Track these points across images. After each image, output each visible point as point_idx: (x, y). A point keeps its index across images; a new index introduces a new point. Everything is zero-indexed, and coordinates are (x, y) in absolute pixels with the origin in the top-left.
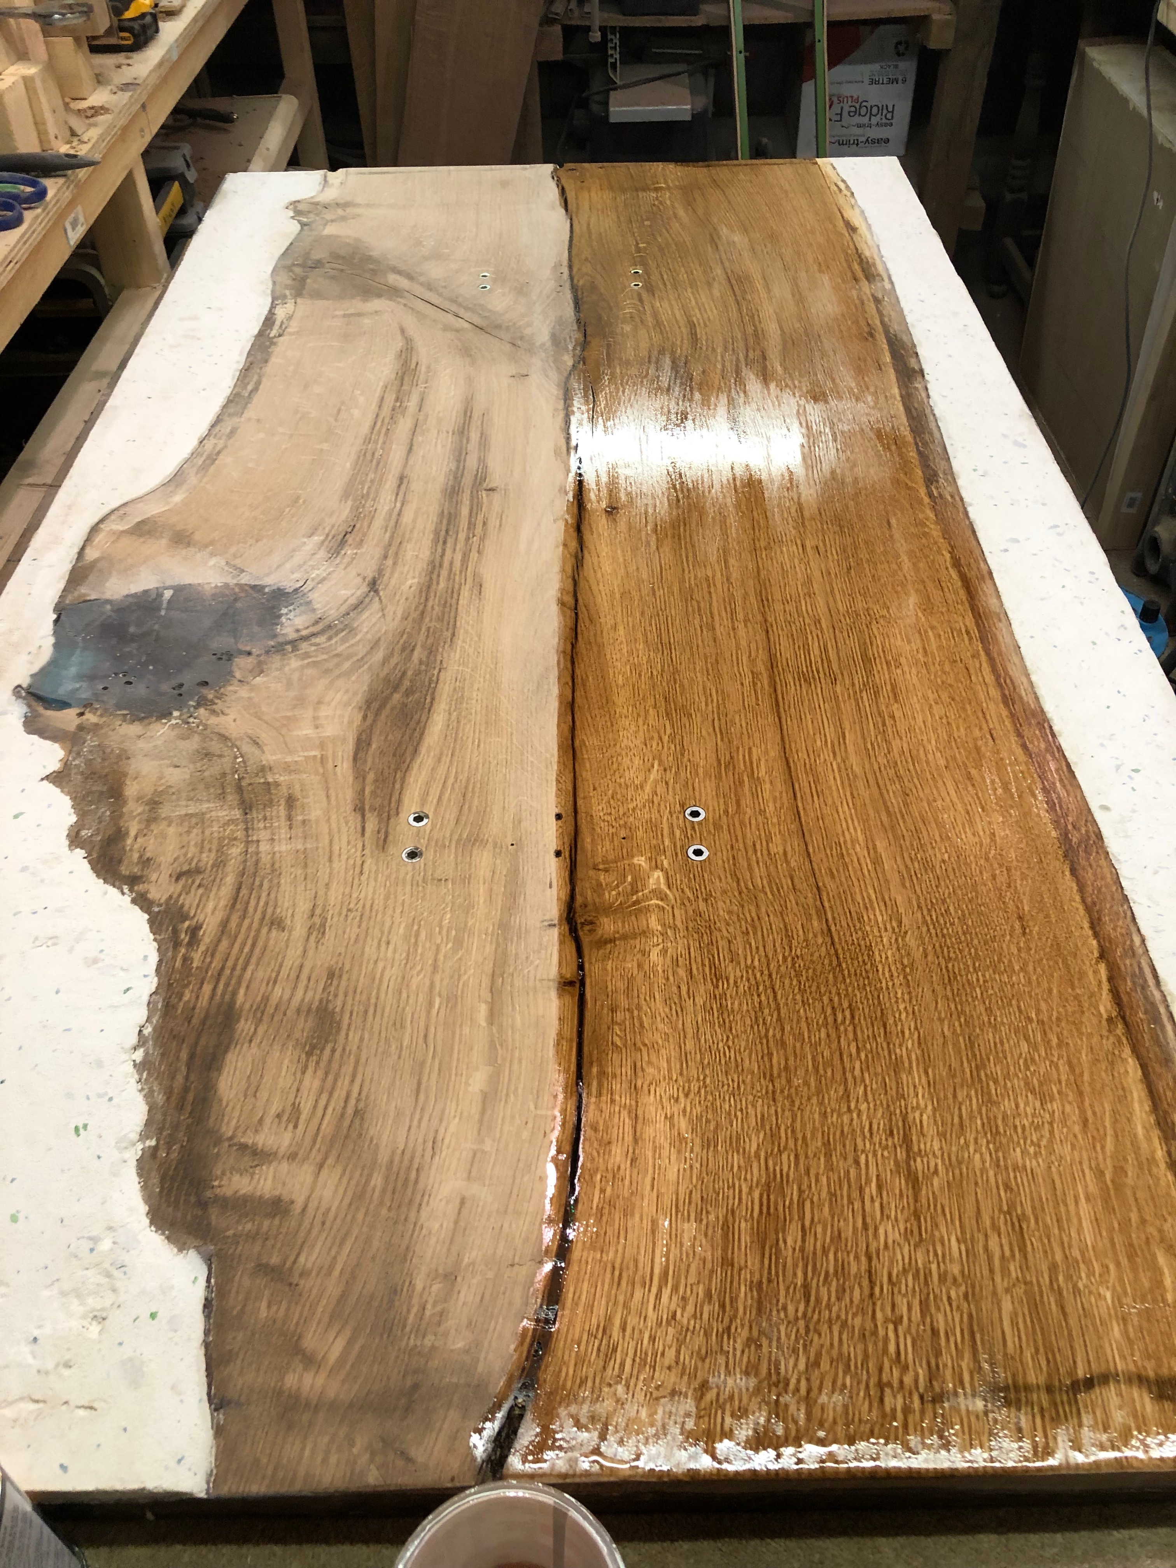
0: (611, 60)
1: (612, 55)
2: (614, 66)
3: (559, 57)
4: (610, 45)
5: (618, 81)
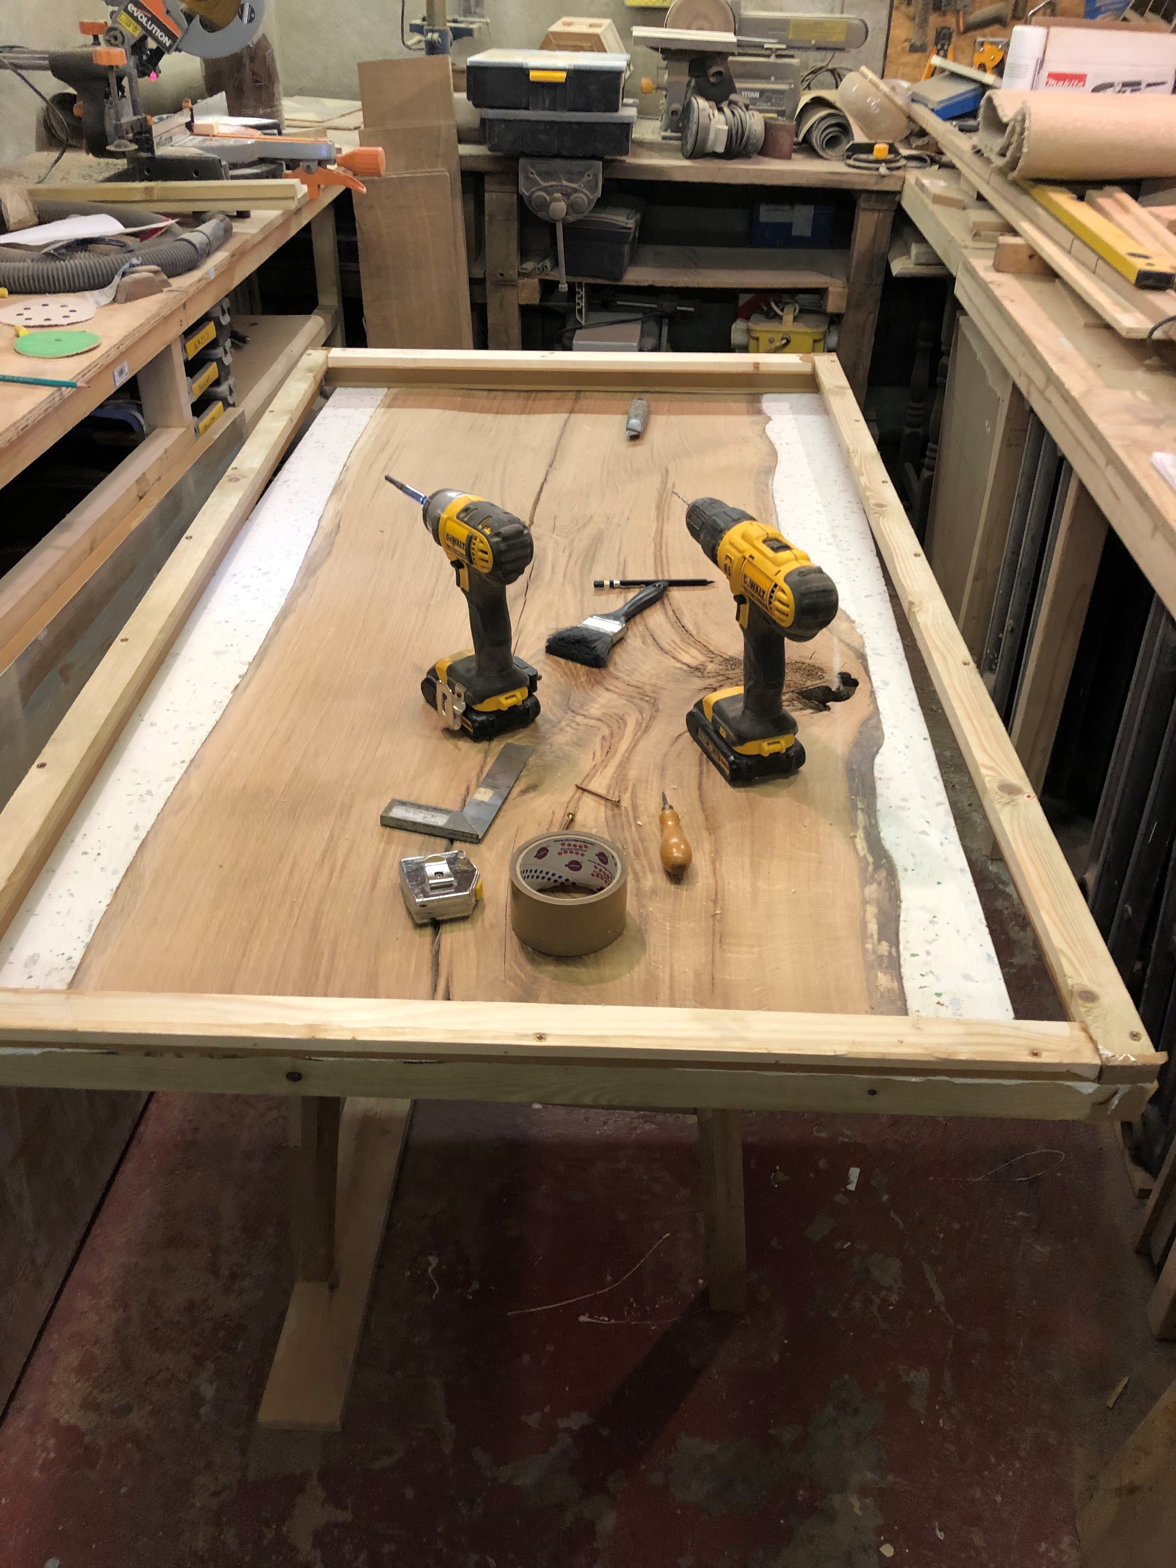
0: (577, 307)
1: (579, 304)
2: (580, 311)
3: (536, 301)
4: (577, 296)
5: (583, 323)
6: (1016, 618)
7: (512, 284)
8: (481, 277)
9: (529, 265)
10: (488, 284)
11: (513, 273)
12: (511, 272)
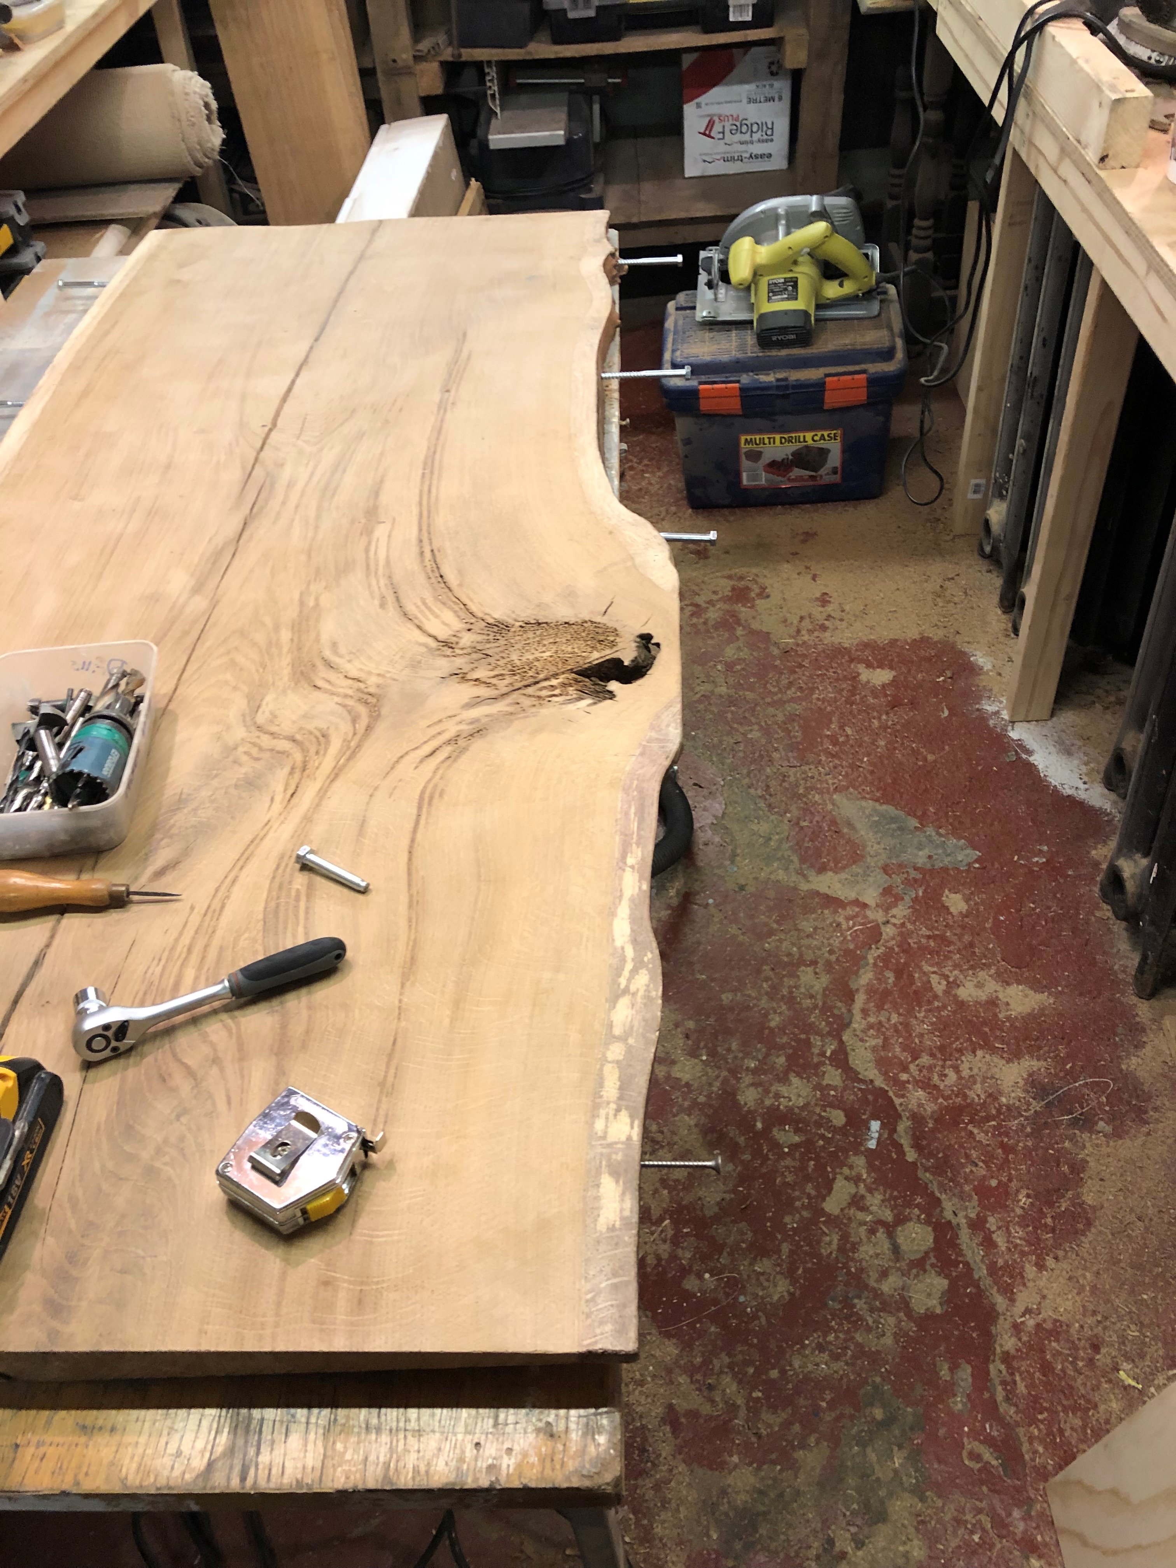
0: (489, 92)
1: (490, 88)
2: (493, 96)
3: (440, 90)
4: (488, 78)
5: (497, 111)
6: (1027, 437)
7: (407, 72)
8: (370, 66)
9: (425, 45)
10: (380, 75)
11: (405, 57)
12: (404, 56)
